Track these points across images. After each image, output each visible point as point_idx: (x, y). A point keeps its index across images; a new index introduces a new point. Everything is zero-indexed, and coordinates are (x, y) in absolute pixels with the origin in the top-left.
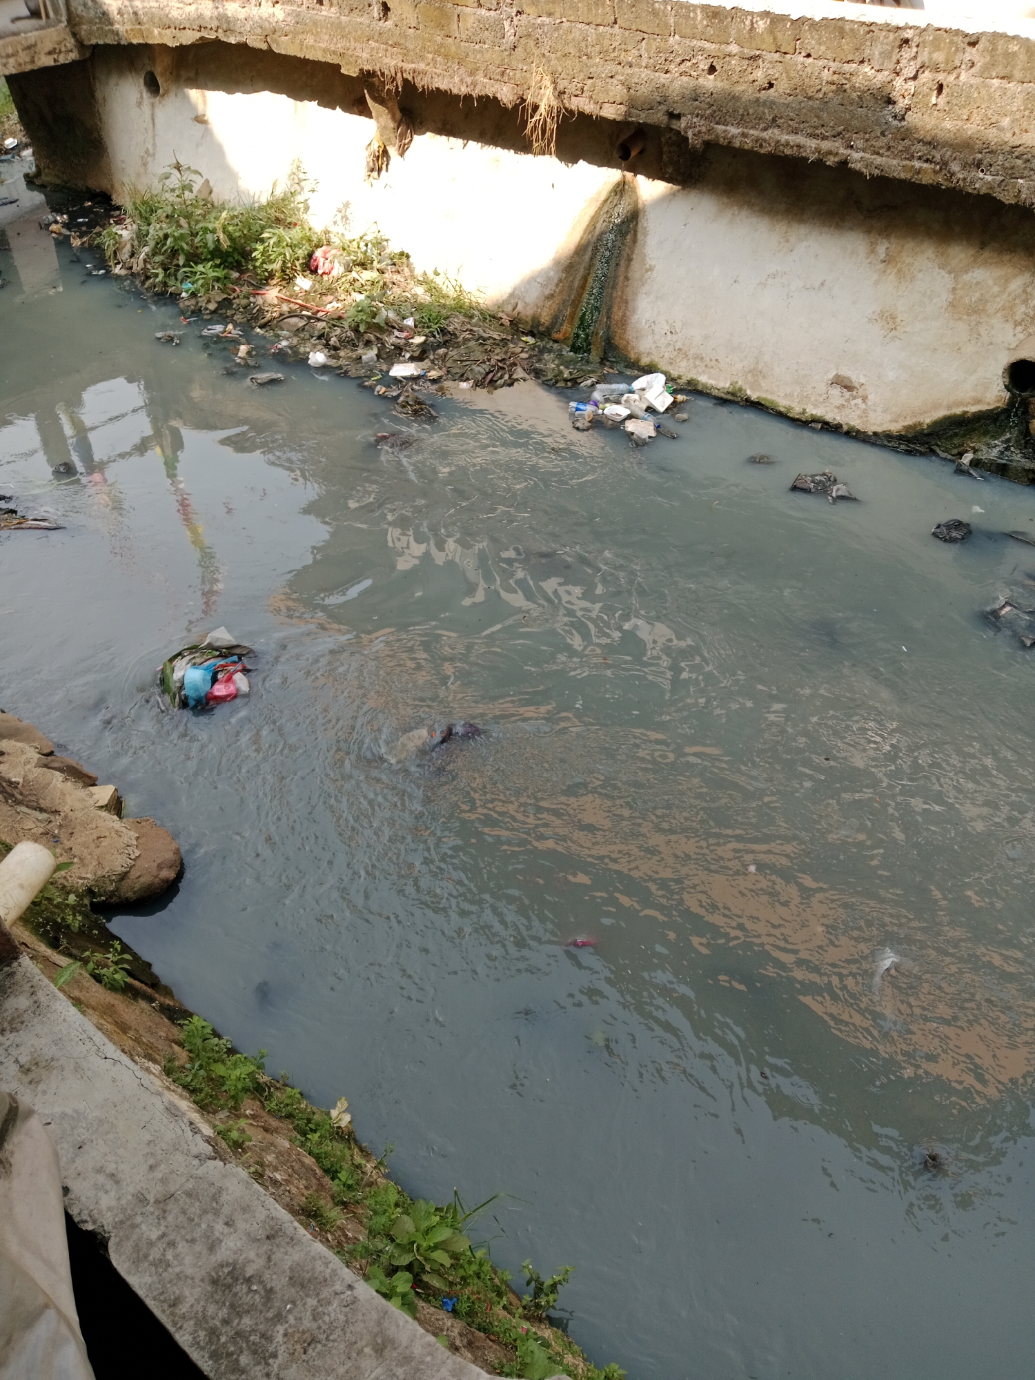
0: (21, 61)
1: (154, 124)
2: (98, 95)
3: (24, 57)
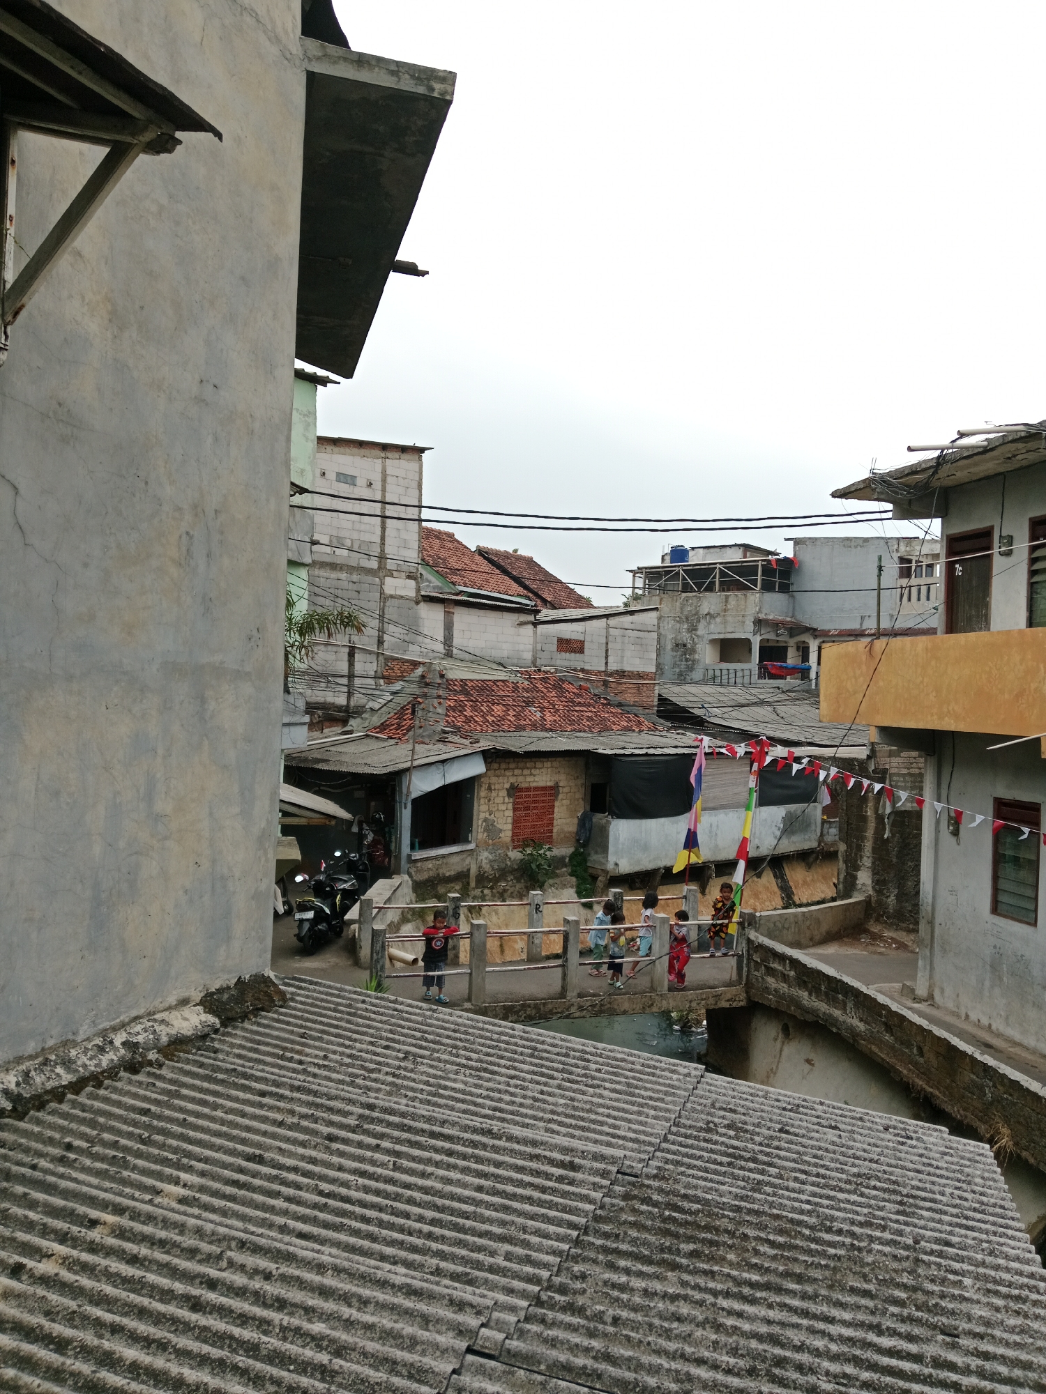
0: (714, 1002)
1: (780, 1054)
3: (716, 1000)
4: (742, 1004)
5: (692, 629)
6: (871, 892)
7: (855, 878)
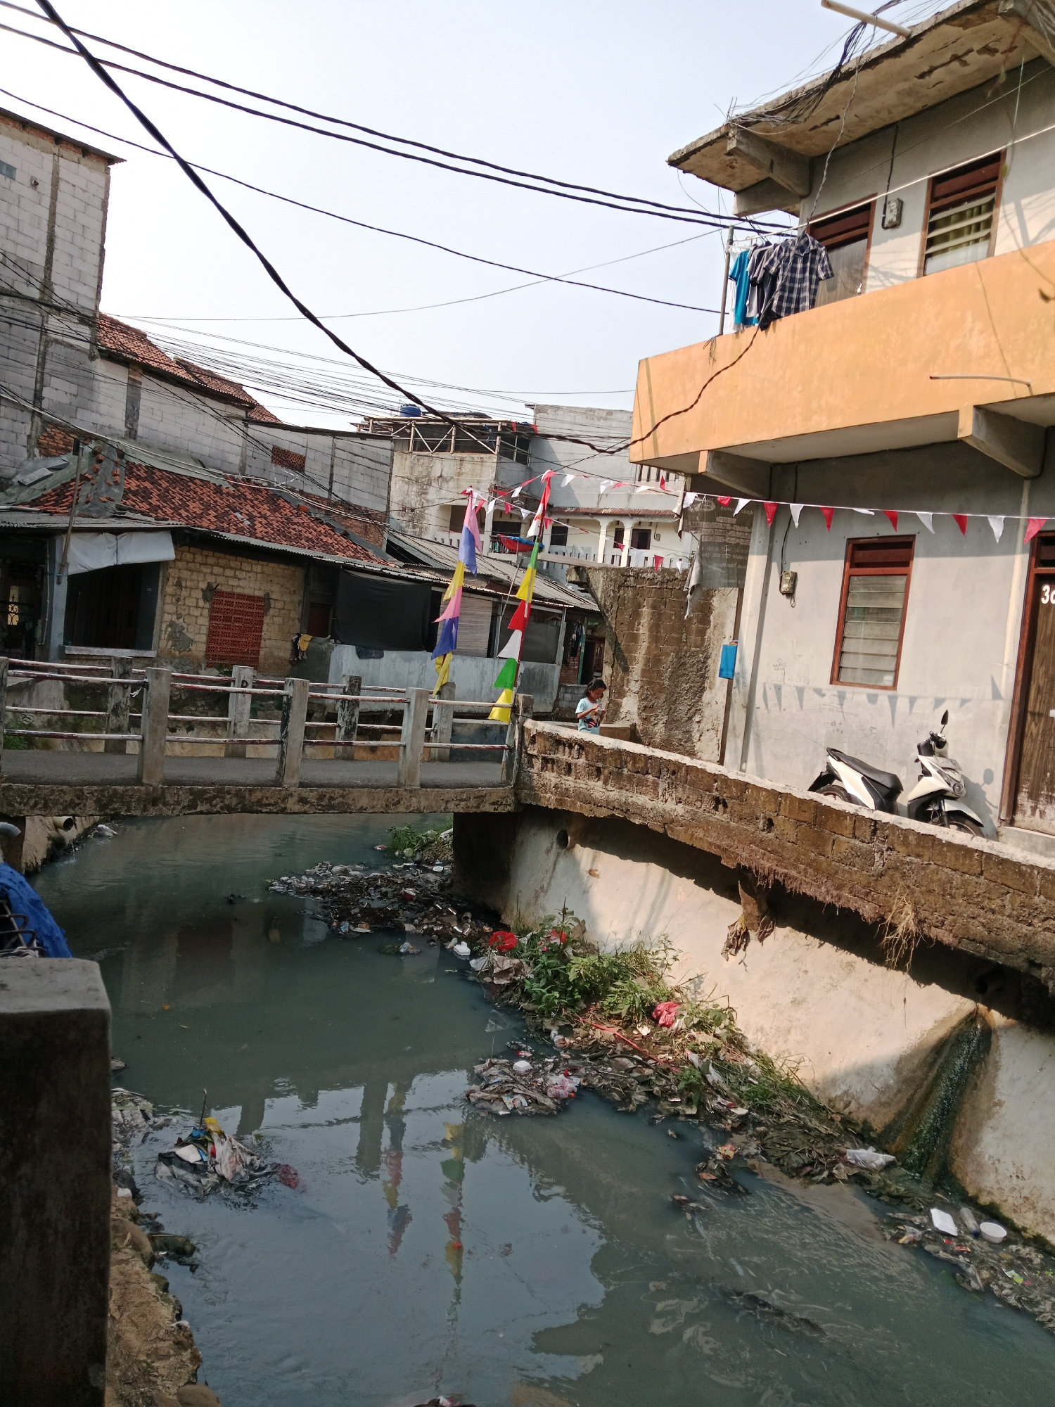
0: (469, 804)
1: (554, 869)
2: (519, 839)
3: (472, 803)
4: (509, 808)
5: (423, 493)
6: (637, 721)
7: (619, 705)
